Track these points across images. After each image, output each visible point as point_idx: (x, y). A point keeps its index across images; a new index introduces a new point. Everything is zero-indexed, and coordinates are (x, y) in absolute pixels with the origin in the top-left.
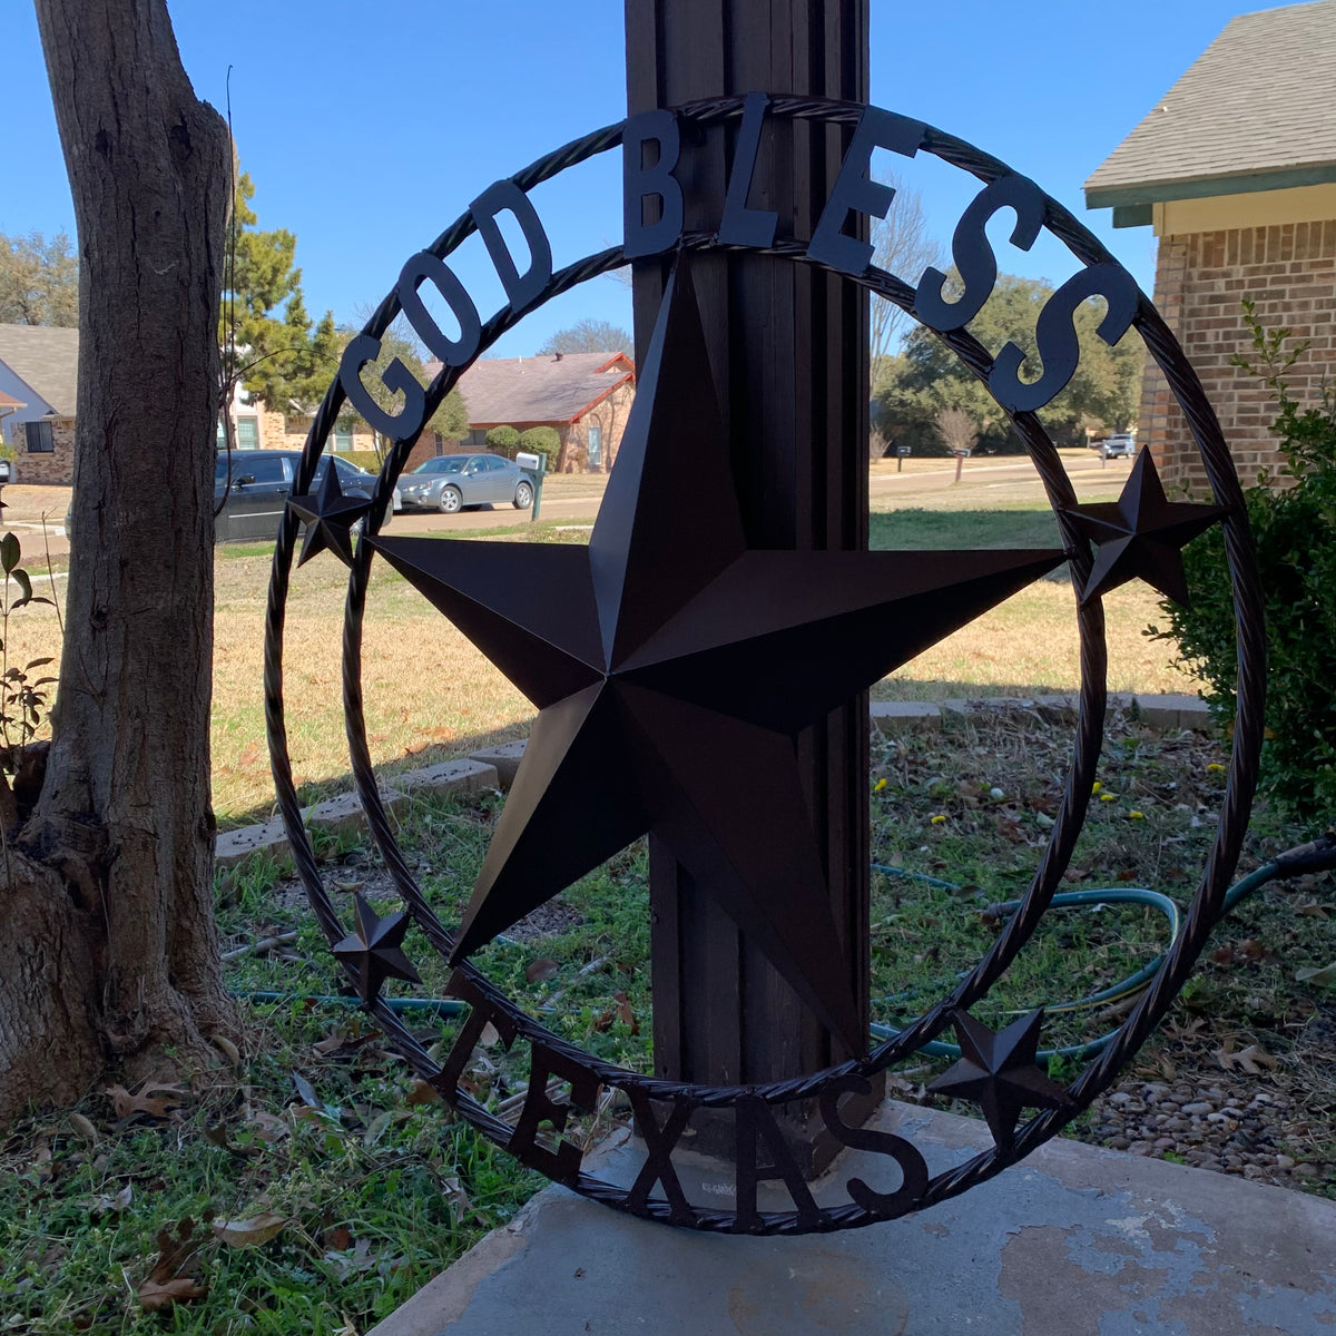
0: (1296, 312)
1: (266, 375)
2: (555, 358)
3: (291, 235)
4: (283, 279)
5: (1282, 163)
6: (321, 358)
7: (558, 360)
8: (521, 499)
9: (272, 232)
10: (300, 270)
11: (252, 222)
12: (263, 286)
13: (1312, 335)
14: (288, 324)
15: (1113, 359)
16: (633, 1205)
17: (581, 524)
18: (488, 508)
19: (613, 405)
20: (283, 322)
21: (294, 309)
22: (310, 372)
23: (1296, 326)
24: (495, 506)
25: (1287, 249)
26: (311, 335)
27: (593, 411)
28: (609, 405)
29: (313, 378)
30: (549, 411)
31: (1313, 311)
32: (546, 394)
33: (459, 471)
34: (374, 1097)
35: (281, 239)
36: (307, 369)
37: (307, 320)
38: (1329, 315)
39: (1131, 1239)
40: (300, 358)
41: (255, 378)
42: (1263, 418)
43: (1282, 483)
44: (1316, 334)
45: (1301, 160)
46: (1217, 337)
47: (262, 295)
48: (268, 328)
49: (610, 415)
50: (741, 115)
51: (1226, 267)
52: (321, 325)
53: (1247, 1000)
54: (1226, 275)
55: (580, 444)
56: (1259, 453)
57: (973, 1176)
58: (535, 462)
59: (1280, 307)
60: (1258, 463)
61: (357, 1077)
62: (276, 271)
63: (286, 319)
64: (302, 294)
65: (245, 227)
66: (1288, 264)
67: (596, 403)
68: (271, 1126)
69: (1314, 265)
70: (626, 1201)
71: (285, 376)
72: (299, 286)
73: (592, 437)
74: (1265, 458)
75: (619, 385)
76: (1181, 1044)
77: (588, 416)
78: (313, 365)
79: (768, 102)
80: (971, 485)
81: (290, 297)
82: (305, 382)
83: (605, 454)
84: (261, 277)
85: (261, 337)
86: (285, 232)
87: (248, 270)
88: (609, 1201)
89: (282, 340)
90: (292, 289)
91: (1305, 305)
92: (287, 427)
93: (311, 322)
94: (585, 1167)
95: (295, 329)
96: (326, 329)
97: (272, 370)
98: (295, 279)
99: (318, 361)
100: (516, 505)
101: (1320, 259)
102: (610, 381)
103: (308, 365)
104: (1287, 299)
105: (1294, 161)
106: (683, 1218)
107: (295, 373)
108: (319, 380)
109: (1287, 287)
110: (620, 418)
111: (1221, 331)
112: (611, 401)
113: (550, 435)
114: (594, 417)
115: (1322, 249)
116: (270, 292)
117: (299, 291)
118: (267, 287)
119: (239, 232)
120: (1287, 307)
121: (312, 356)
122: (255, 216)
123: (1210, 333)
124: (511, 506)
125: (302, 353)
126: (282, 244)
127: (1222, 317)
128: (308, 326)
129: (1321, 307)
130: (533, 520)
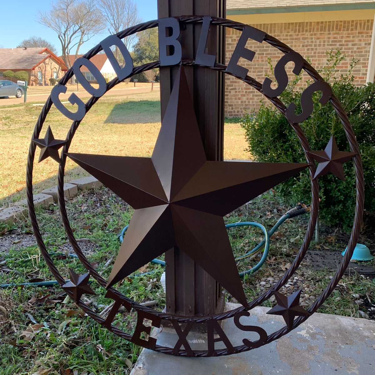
2: (24, 49)
5: (246, 7)
7: (25, 49)
8: (18, 95)
16: (175, 352)
17: (41, 103)
18: (7, 98)
19: (45, 64)
24: (10, 97)
27: (39, 66)
28: (44, 65)
30: (24, 66)
32: (22, 60)
34: (56, 317)
39: (305, 337)
43: (246, 96)
45: (251, 7)
46: (229, 55)
49: (44, 68)
50: (202, 22)
51: (231, 35)
53: (282, 249)
54: (231, 37)
55: (35, 76)
56: (240, 87)
57: (280, 334)
58: (24, 83)
60: (240, 90)
61: (47, 310)
67: (40, 63)
68: (29, 335)
70: (172, 352)
73: (39, 74)
74: (242, 89)
75: (46, 58)
76: (271, 265)
77: (37, 68)
79: (211, 20)
83: (44, 80)
88: (167, 352)
94: (158, 343)
100: (17, 97)
102: (44, 57)
105: (249, 7)
106: (191, 354)
110: (48, 68)
112: (44, 63)
113: (25, 73)
114: (39, 68)
124: (15, 97)
127: (230, 49)
129: (255, 48)
130: (25, 102)
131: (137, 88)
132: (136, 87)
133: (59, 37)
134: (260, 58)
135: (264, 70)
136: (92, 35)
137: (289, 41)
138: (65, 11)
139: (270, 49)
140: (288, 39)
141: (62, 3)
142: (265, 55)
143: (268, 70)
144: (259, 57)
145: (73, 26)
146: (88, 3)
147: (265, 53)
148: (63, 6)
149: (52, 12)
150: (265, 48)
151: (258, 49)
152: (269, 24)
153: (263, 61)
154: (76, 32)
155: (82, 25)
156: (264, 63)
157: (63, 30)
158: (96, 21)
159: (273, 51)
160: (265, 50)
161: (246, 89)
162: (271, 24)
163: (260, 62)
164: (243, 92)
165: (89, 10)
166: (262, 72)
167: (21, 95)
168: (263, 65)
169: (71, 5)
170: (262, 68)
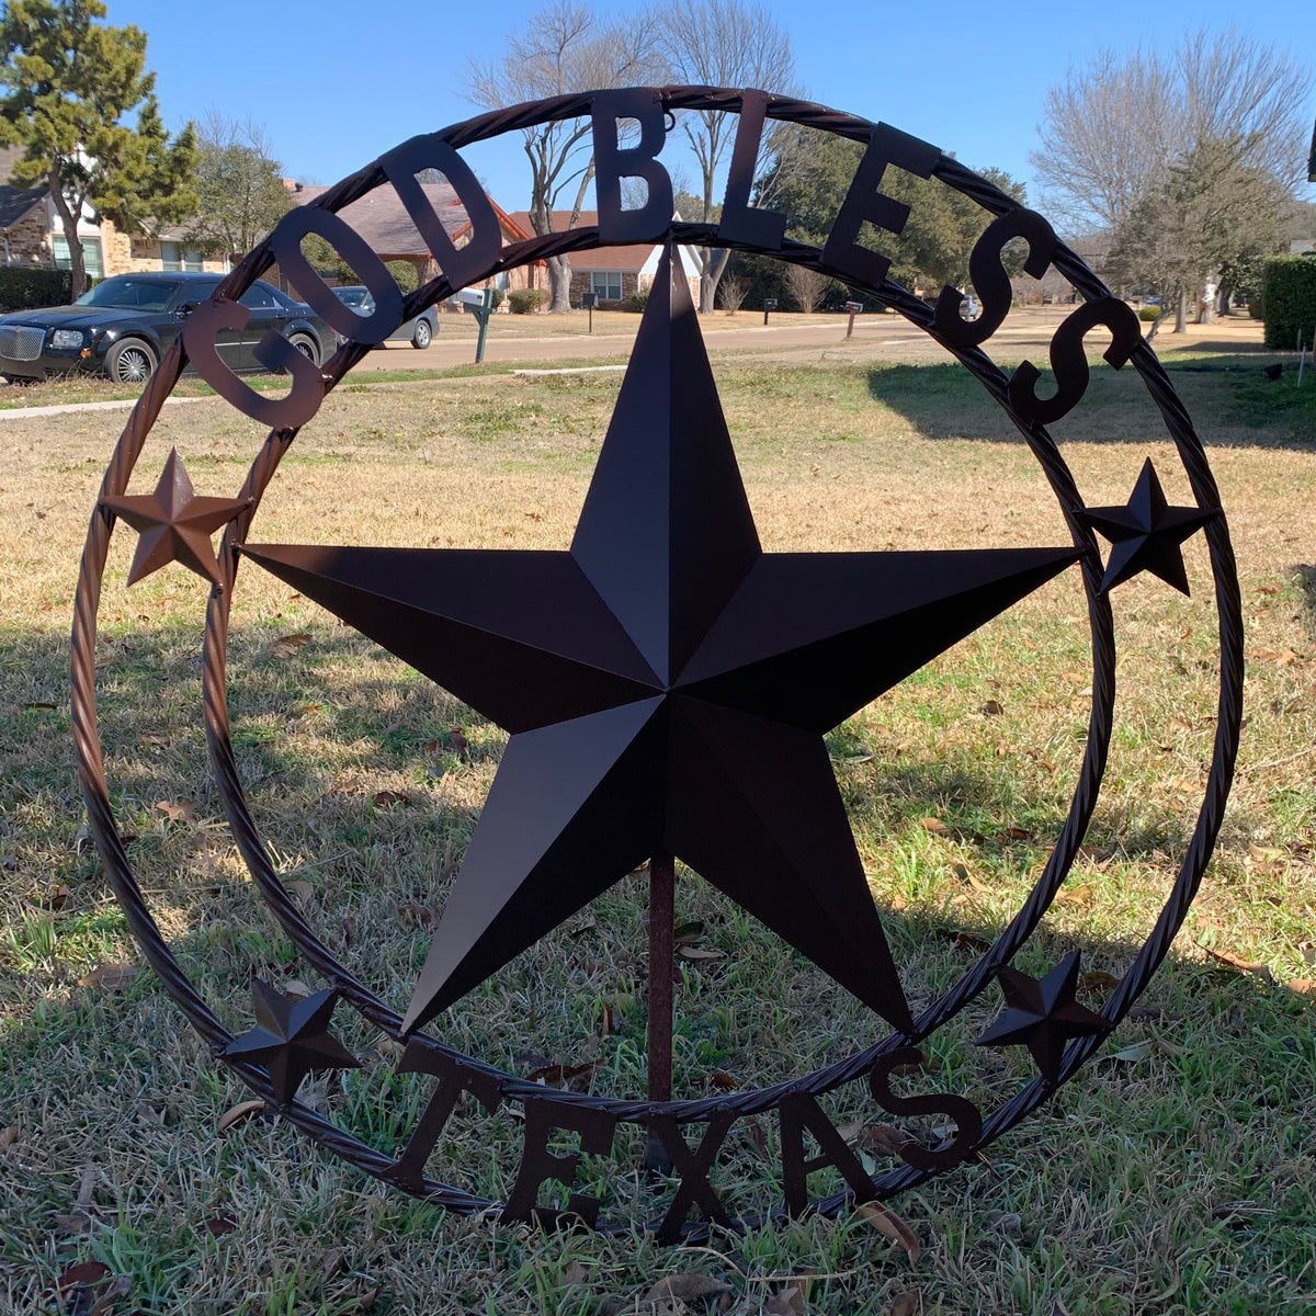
1: (121, 192)
3: (141, 32)
4: (137, 81)
6: (182, 173)
8: (420, 338)
9: (122, 28)
10: (154, 74)
11: (101, 14)
12: (115, 90)
14: (142, 134)
15: (956, 219)
17: (528, 367)
20: (136, 132)
21: (148, 118)
22: (168, 190)
26: (167, 147)
29: (174, 196)
30: (405, 245)
32: (398, 226)
33: (359, 305)
35: (132, 35)
36: (165, 186)
37: (163, 131)
40: (157, 173)
41: (109, 194)
47: (112, 99)
48: (123, 138)
52: (180, 138)
58: (480, 297)
62: (130, 72)
63: (140, 128)
64: (157, 101)
65: (93, 20)
67: (455, 238)
71: (138, 193)
72: (153, 92)
78: (172, 182)
80: (867, 341)
81: (143, 104)
82: (164, 201)
84: (114, 79)
85: (116, 147)
86: (135, 29)
87: (96, 70)
89: (139, 152)
90: (145, 95)
92: (133, 250)
93: (168, 134)
95: (151, 141)
96: (187, 141)
97: (128, 185)
98: (149, 83)
99: (179, 178)
100: (416, 345)
103: (167, 181)
107: (152, 192)
108: (180, 198)
113: (408, 270)
116: (123, 96)
117: (153, 97)
118: (120, 91)
119: (86, 25)
121: (172, 171)
122: (104, 9)
124: (409, 345)
125: (160, 168)
126: (131, 43)
128: (165, 137)
130: (477, 362)
131: (774, 329)
132: (773, 325)
133: (528, 149)
138: (554, 59)
141: (545, 32)
165: (636, 57)
167: (427, 341)
169: (574, 39)
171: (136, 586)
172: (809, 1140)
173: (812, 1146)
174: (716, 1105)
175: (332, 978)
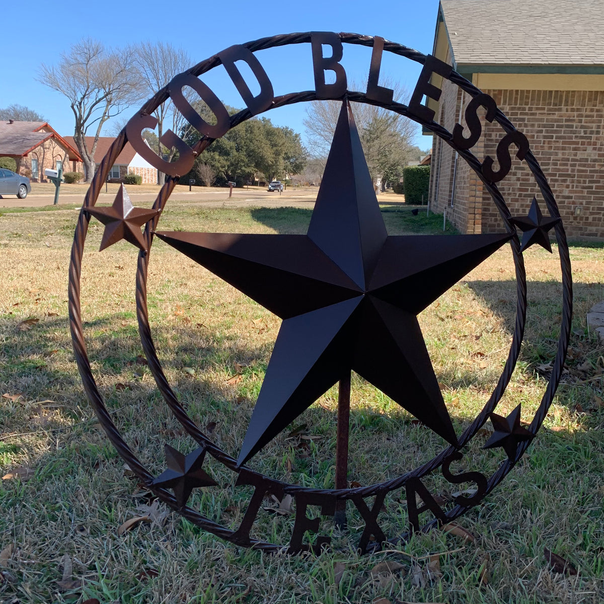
0: (529, 128)
2: (9, 122)
7: (11, 123)
8: (21, 193)
13: (535, 139)
19: (44, 149)
23: (529, 134)
24: (3, 196)
25: (527, 101)
27: (34, 151)
28: (42, 149)
30: (9, 149)
31: (536, 128)
32: (6, 140)
38: (542, 130)
42: (514, 173)
43: (520, 200)
44: (537, 138)
46: (496, 137)
49: (43, 154)
55: (27, 167)
58: (56, 174)
59: (523, 125)
60: (511, 192)
66: (527, 107)
67: (36, 147)
69: (537, 109)
73: (34, 164)
74: (514, 189)
75: (47, 139)
77: (31, 153)
83: (40, 173)
91: (533, 126)
100: (19, 197)
101: (540, 106)
102: (42, 137)
104: (526, 122)
109: (526, 117)
110: (48, 155)
111: (498, 133)
112: (43, 146)
113: (11, 161)
114: (34, 154)
115: (541, 102)
120: (526, 126)
123: (494, 134)
129: (539, 127)
130: (55, 204)
131: (195, 193)
133: (72, 107)
134: (546, 143)
135: (551, 161)
136: (125, 106)
137: (595, 118)
138: (84, 66)
139: (563, 129)
140: (593, 117)
141: (80, 54)
142: (554, 139)
143: (559, 162)
144: (544, 141)
145: (96, 90)
146: (123, 57)
147: (555, 135)
148: (81, 59)
149: (63, 67)
150: (555, 129)
151: (544, 129)
152: (563, 92)
153: (551, 148)
154: (100, 100)
155: (111, 90)
156: (552, 151)
157: (80, 96)
158: (134, 85)
159: (568, 133)
160: (556, 132)
161: (520, 190)
162: (568, 92)
163: (546, 150)
164: (516, 196)
165: (125, 68)
166: (548, 164)
167: (25, 195)
168: (551, 154)
169: (94, 58)
170: (549, 159)
171: (104, 251)
172: (418, 499)
173: (419, 502)
174: (379, 487)
175: (203, 442)
